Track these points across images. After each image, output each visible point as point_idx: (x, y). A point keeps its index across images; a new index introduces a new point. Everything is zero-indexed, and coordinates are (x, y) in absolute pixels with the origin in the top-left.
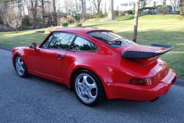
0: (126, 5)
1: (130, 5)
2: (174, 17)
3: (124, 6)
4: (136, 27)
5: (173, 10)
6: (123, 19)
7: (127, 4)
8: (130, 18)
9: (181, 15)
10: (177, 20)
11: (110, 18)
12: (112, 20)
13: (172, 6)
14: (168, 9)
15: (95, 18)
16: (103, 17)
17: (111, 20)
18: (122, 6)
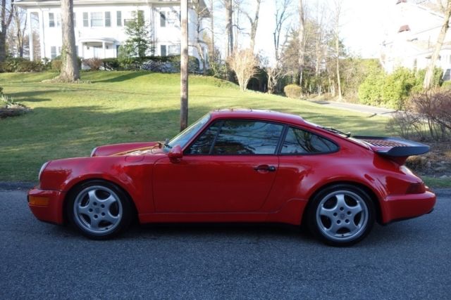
0: (97, 45)
1: (107, 47)
2: (206, 80)
3: (91, 48)
4: (185, 101)
5: (201, 67)
6: (99, 78)
7: (101, 43)
8: (116, 77)
9: (216, 77)
10: (214, 87)
11: (69, 74)
12: (76, 79)
13: (199, 59)
14: (194, 63)
15: (9, 71)
16: (38, 71)
17: (73, 79)
18: (85, 47)
